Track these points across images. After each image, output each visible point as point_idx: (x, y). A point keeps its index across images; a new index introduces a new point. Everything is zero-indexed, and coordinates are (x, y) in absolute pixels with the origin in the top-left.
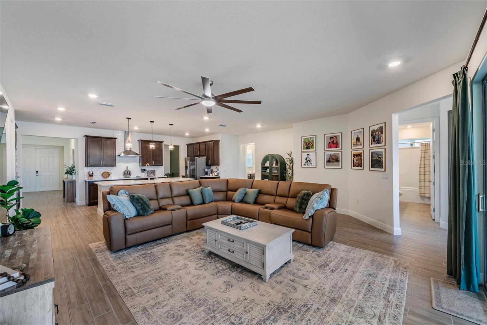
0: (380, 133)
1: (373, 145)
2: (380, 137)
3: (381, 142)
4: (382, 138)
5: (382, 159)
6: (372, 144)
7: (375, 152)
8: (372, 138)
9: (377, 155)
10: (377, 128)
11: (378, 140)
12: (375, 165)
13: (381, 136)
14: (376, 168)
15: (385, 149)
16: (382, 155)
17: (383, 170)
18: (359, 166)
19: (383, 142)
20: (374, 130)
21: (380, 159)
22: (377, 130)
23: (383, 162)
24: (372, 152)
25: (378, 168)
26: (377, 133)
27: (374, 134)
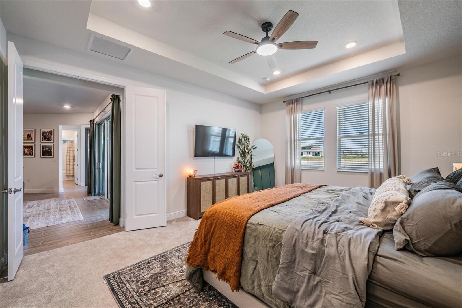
0: (50, 134)
1: (44, 141)
2: (49, 137)
3: (51, 140)
4: (51, 138)
6: (43, 140)
7: (46, 146)
8: (43, 137)
9: (47, 148)
10: (47, 131)
11: (49, 139)
12: (45, 154)
14: (47, 155)
15: (54, 144)
16: (52, 148)
17: (52, 156)
18: (30, 155)
19: (52, 140)
20: (45, 132)
21: (50, 150)
22: (48, 132)
23: (52, 152)
24: (43, 146)
25: (48, 156)
26: (47, 134)
27: (45, 134)
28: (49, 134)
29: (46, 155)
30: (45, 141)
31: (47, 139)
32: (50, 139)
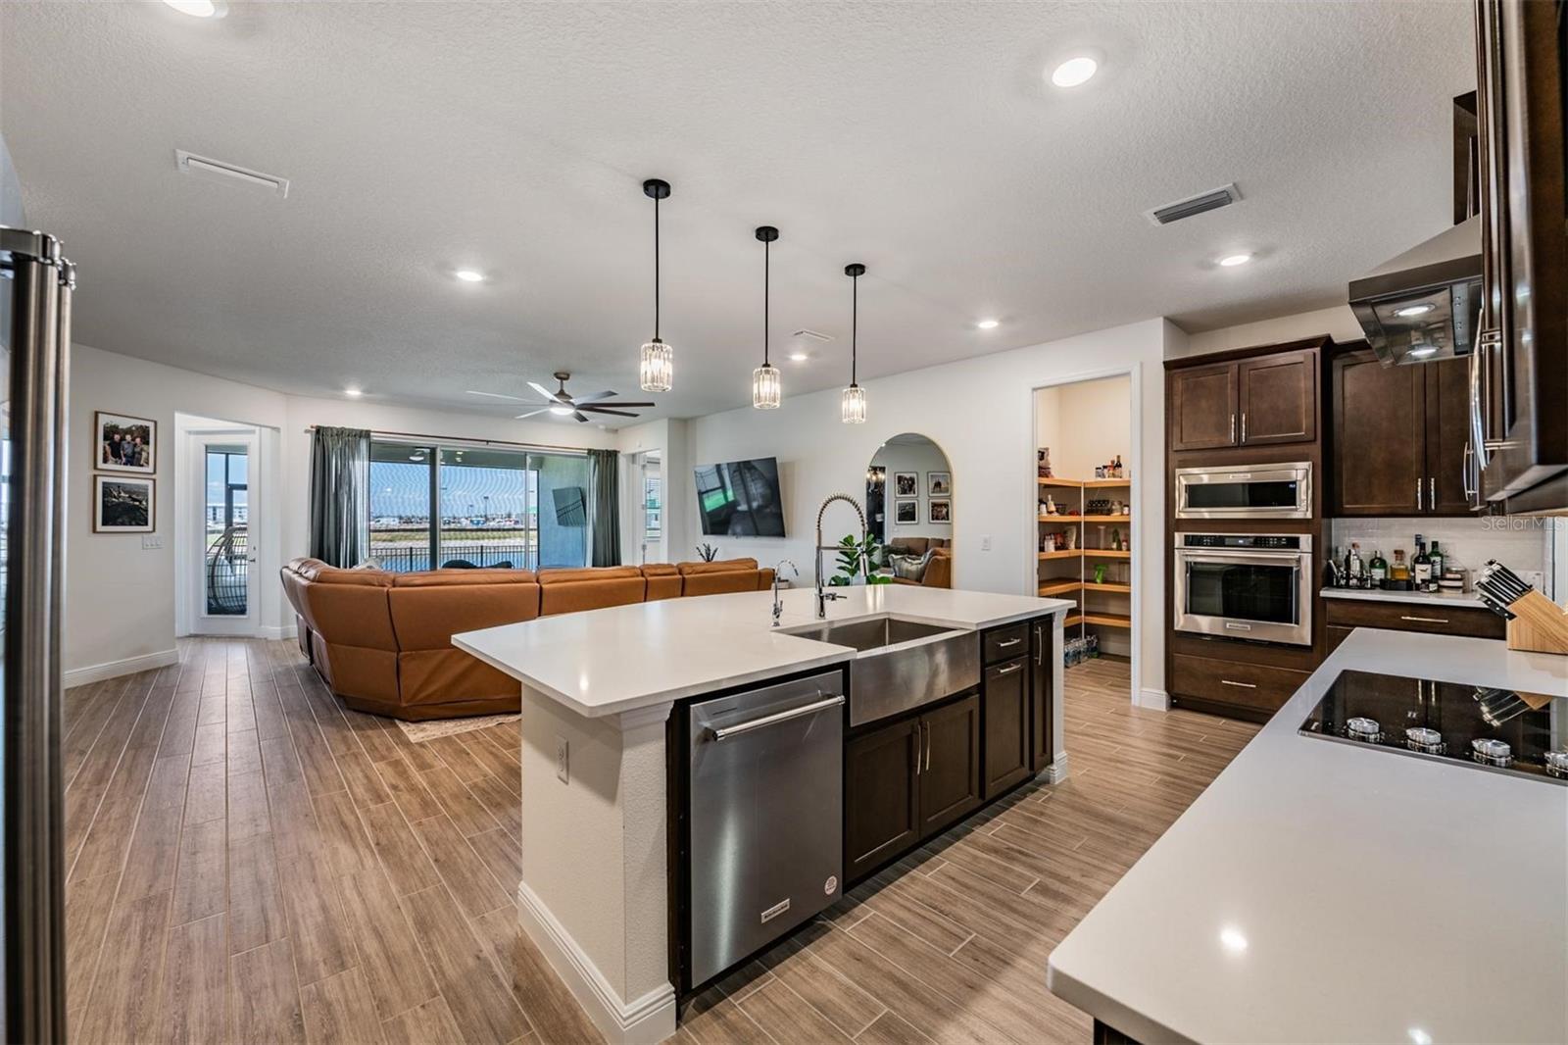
0: (138, 440)
1: (110, 466)
2: (137, 450)
3: (142, 462)
4: (144, 454)
5: (144, 503)
6: (105, 461)
7: (119, 486)
8: (108, 448)
9: (125, 492)
11: (132, 457)
12: (118, 518)
13: (142, 450)
14: (123, 524)
15: (154, 480)
16: (146, 495)
17: (149, 528)
19: (147, 463)
21: (137, 503)
22: (129, 431)
23: (146, 510)
24: (104, 483)
25: (131, 525)
26: (128, 438)
27: (117, 437)
28: (133, 440)
29: (120, 520)
30: (116, 462)
31: (125, 455)
32: (139, 460)
